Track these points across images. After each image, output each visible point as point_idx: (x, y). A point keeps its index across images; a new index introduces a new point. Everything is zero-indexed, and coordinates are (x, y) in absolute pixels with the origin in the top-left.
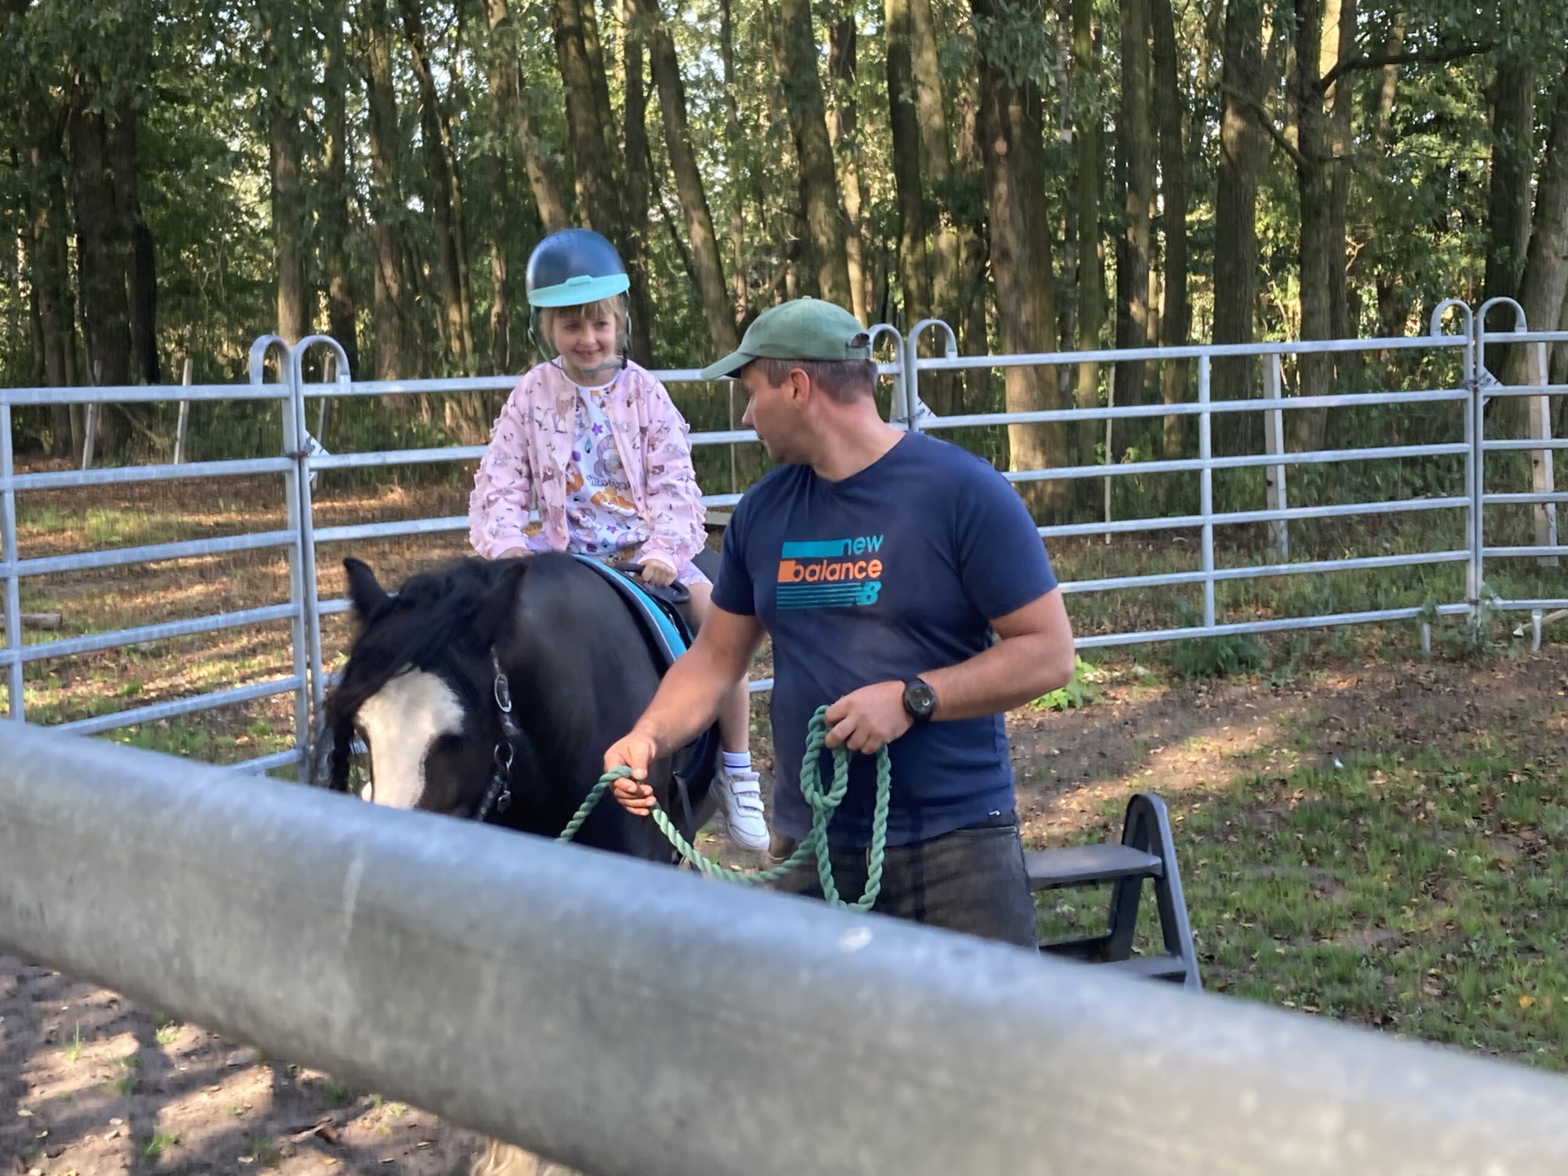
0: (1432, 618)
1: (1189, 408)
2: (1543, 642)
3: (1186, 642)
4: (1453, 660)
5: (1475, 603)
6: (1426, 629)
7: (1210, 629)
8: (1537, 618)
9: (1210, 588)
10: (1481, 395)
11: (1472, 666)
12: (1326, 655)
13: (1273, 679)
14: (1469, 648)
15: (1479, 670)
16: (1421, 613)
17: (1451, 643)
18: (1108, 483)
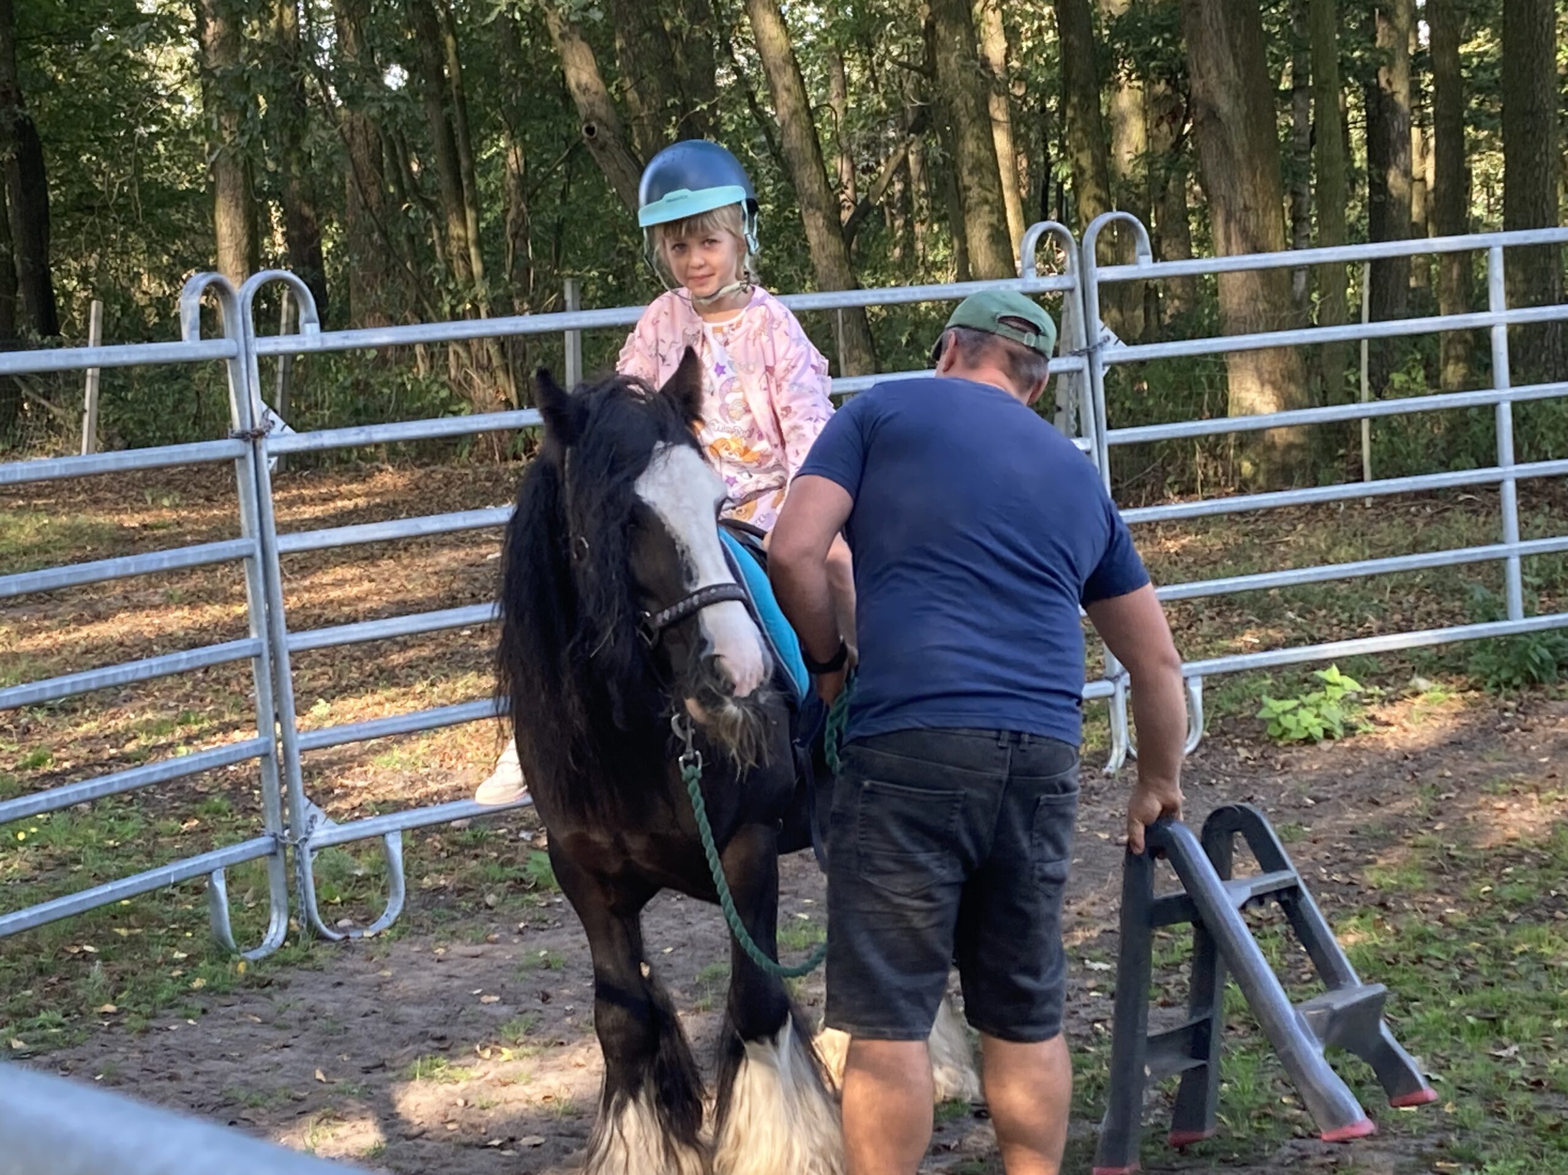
1: (1478, 319)
3: (1484, 642)
7: (1517, 623)
9: (1514, 565)
18: (1365, 425)
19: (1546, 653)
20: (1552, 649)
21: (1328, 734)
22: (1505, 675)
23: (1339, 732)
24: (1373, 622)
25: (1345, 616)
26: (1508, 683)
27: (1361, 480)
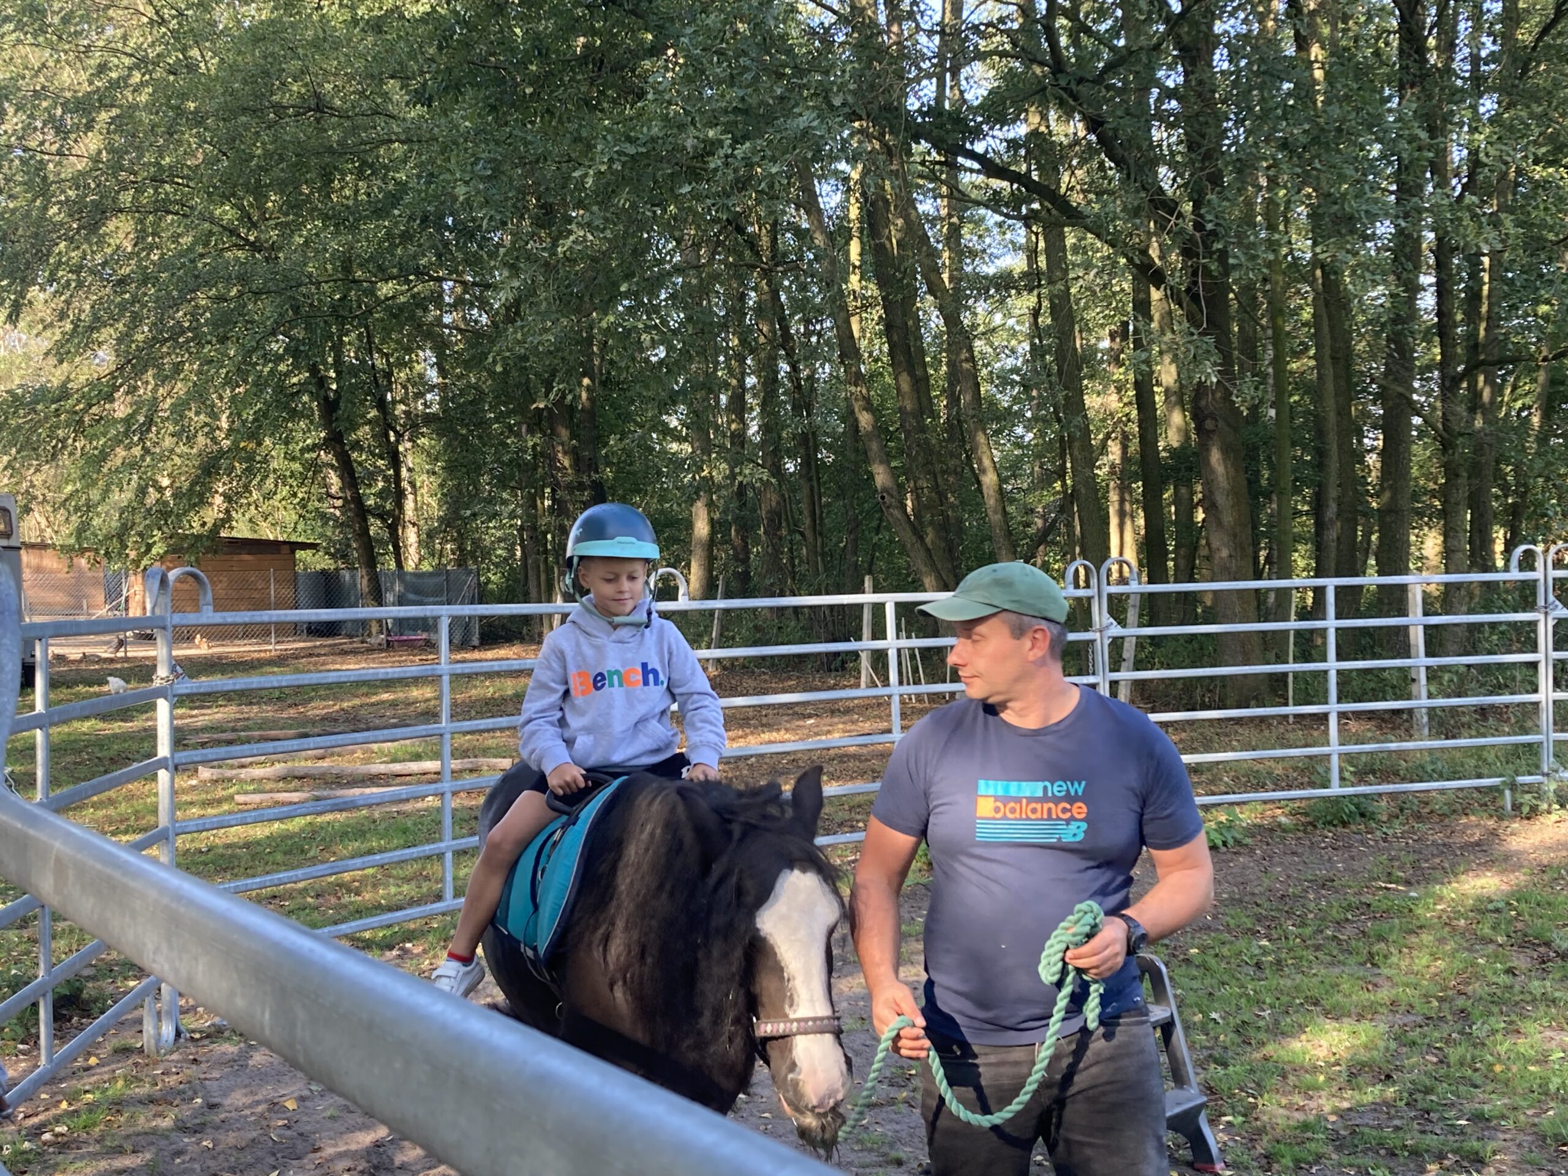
3: (1321, 800)
4: (1529, 819)
5: (1548, 775)
6: (1507, 793)
7: (1335, 790)
9: (1334, 760)
10: (1550, 617)
13: (1384, 830)
14: (1541, 809)
16: (1504, 782)
17: (1527, 805)
18: (1291, 677)
19: (1353, 808)
20: (1357, 806)
21: (1225, 844)
22: (1329, 818)
23: (1231, 842)
24: (1270, 786)
25: (1255, 782)
26: (1330, 823)
27: (1286, 704)
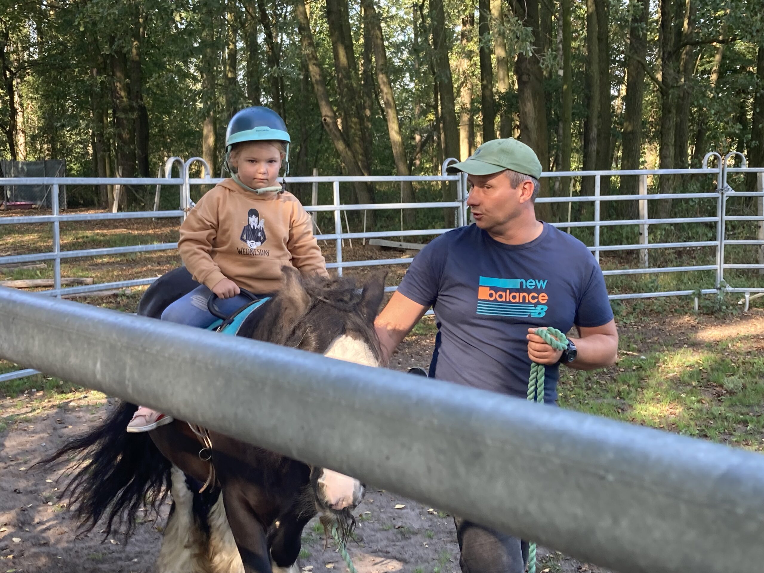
0: (699, 295)
1: (590, 198)
2: (750, 307)
4: (708, 314)
5: (719, 289)
6: (696, 300)
8: (747, 296)
10: (725, 196)
11: (716, 317)
12: (651, 310)
13: (625, 320)
14: (715, 309)
15: (719, 319)
16: (694, 293)
17: (706, 307)
